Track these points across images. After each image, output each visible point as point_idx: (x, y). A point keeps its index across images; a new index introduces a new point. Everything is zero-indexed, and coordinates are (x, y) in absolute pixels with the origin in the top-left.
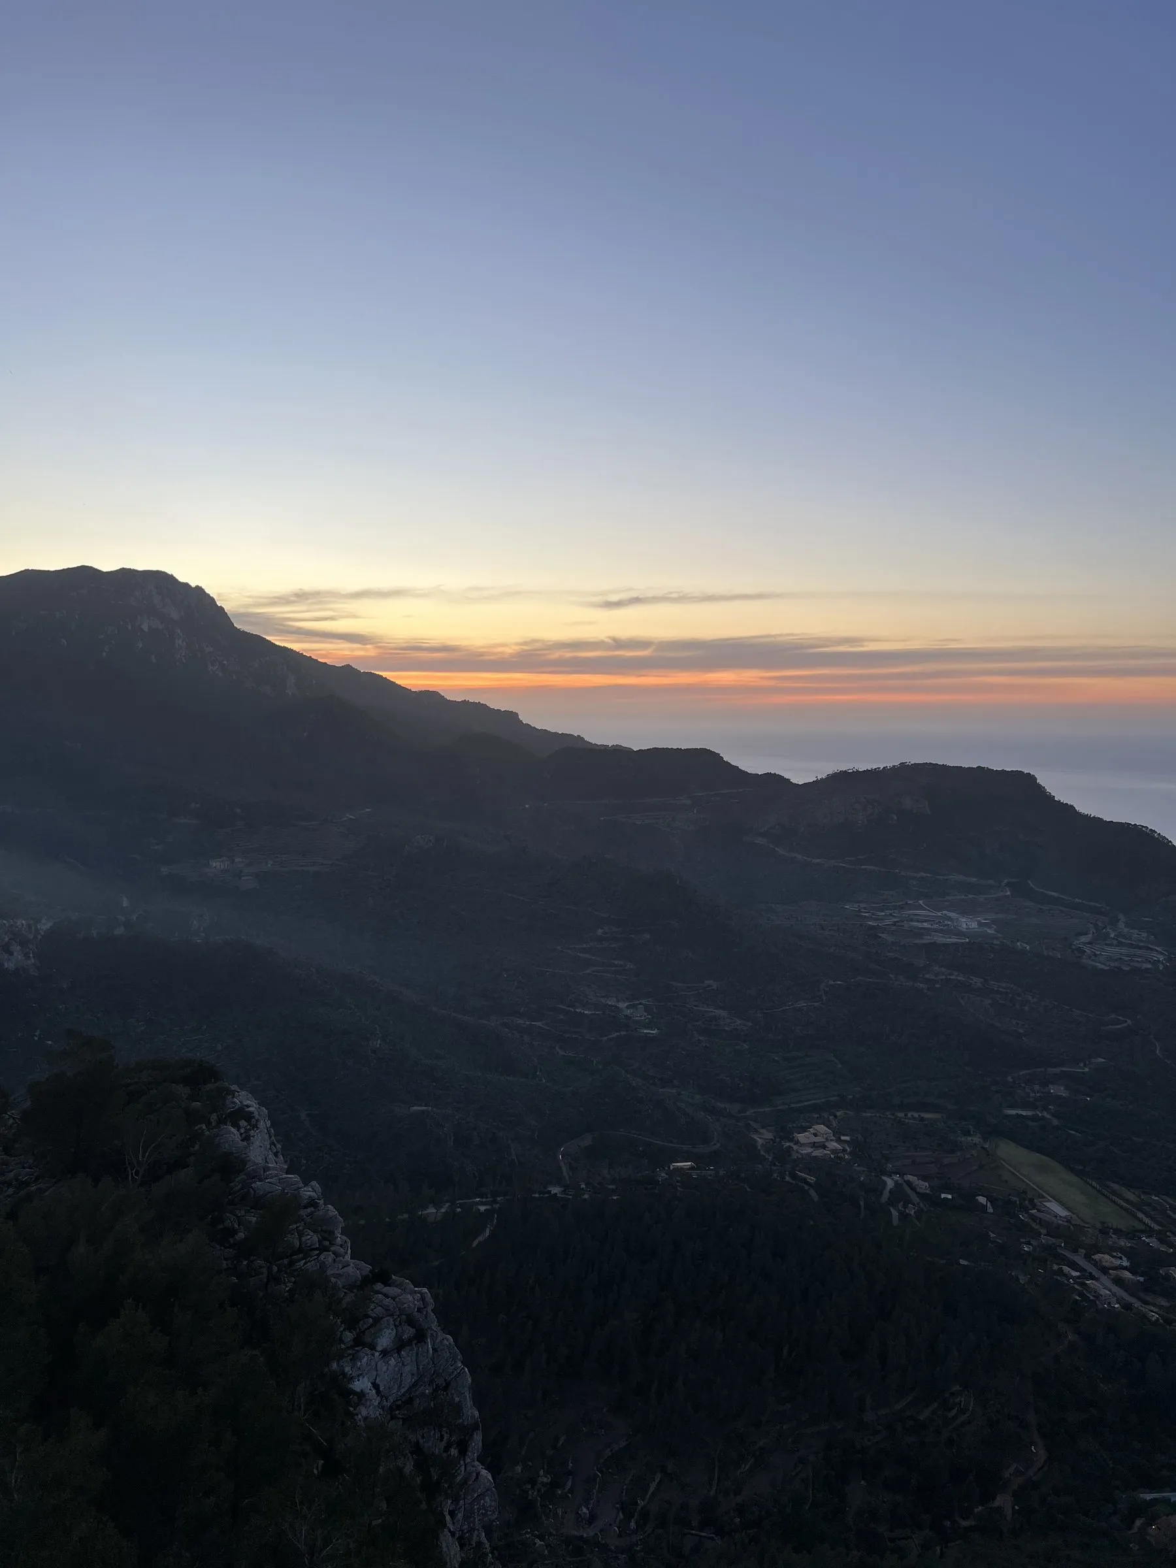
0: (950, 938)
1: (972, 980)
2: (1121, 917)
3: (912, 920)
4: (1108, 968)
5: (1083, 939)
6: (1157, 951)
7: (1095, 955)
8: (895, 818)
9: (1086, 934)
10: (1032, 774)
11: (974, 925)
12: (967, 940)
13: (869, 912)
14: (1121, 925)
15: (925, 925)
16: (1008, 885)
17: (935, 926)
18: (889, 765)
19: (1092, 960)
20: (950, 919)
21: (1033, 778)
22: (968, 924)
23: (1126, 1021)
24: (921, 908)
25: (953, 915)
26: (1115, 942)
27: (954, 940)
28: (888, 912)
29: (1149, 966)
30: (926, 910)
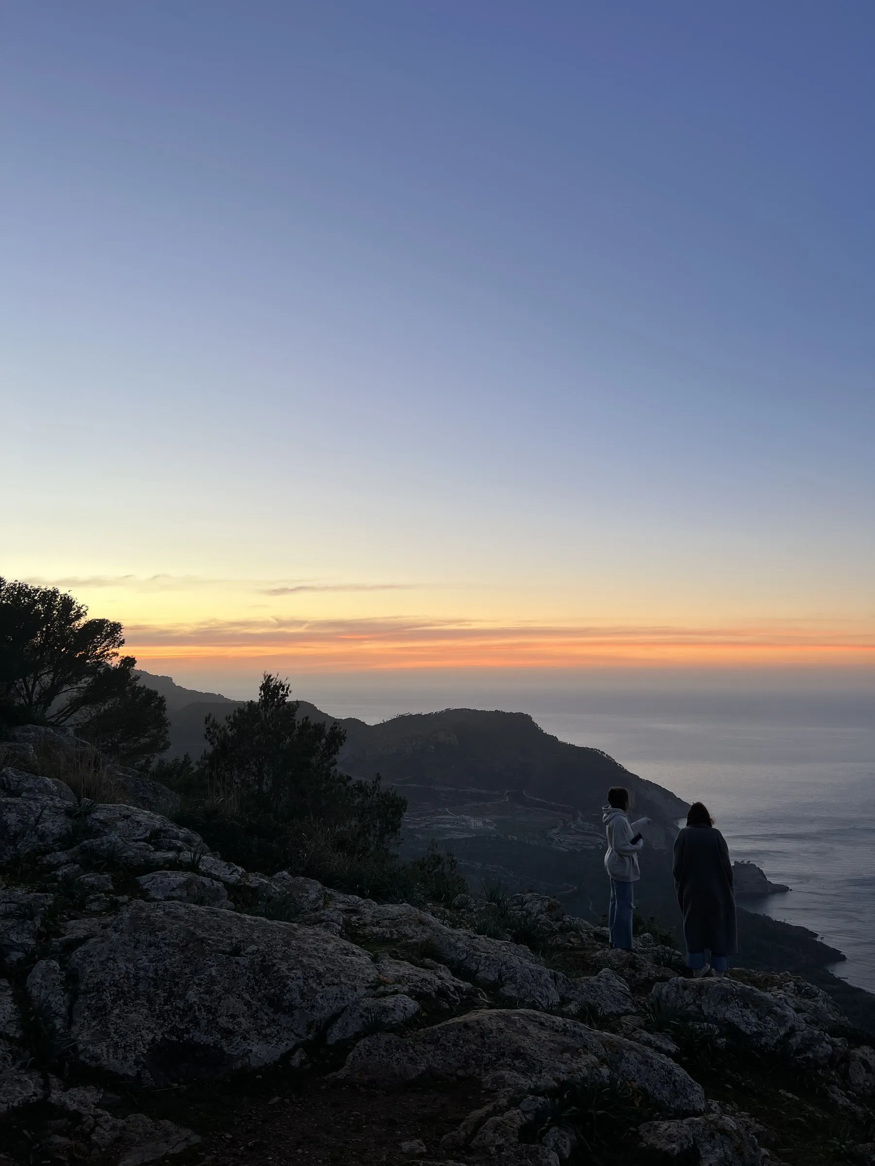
0: (463, 834)
1: (474, 864)
2: (580, 814)
3: (439, 823)
4: (567, 850)
5: (555, 831)
6: (601, 837)
7: (560, 842)
8: (433, 748)
9: (556, 827)
10: (529, 714)
11: (480, 824)
12: (475, 835)
13: (410, 819)
14: (579, 819)
15: (448, 826)
16: (508, 794)
17: (454, 827)
18: (439, 710)
19: (558, 846)
20: (464, 820)
21: (530, 718)
22: (476, 823)
23: (573, 888)
24: (447, 814)
25: (467, 817)
26: (574, 832)
27: (466, 836)
28: (423, 818)
29: (593, 847)
30: (450, 815)
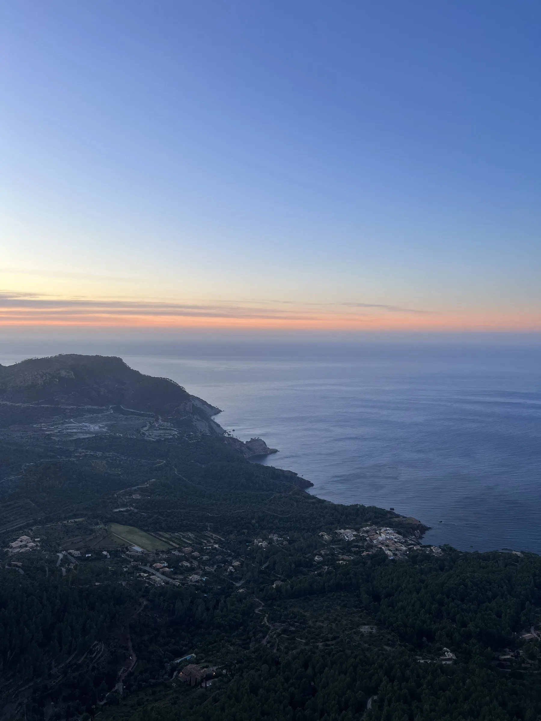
0: (86, 435)
1: (97, 453)
2: (160, 417)
3: (68, 429)
4: (155, 440)
5: (145, 429)
6: (174, 430)
7: (150, 435)
8: (58, 381)
9: (146, 426)
10: (120, 358)
11: (97, 428)
12: (94, 435)
13: (46, 428)
14: (160, 421)
15: (74, 431)
16: (111, 408)
17: (79, 431)
18: (53, 355)
19: (149, 437)
20: (86, 426)
21: (121, 360)
22: (94, 428)
23: (163, 462)
24: (71, 423)
25: (86, 424)
26: (158, 429)
27: (88, 436)
28: (56, 426)
29: (171, 437)
30: (75, 423)
